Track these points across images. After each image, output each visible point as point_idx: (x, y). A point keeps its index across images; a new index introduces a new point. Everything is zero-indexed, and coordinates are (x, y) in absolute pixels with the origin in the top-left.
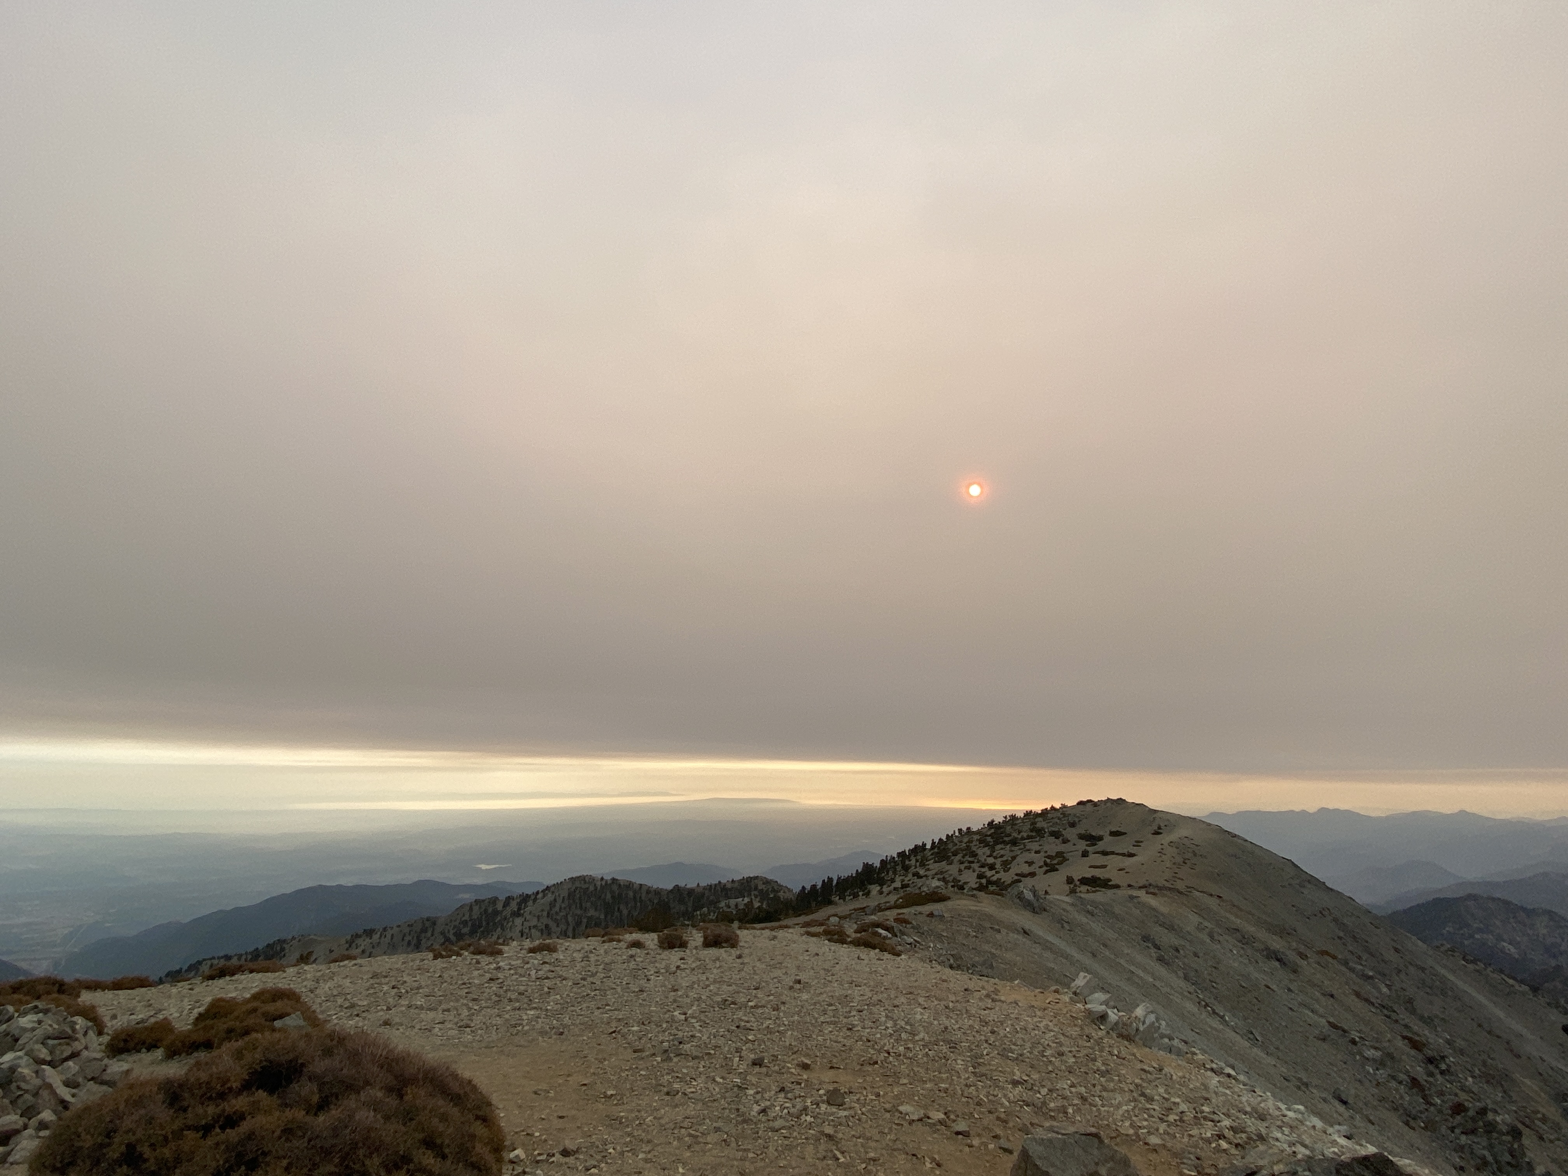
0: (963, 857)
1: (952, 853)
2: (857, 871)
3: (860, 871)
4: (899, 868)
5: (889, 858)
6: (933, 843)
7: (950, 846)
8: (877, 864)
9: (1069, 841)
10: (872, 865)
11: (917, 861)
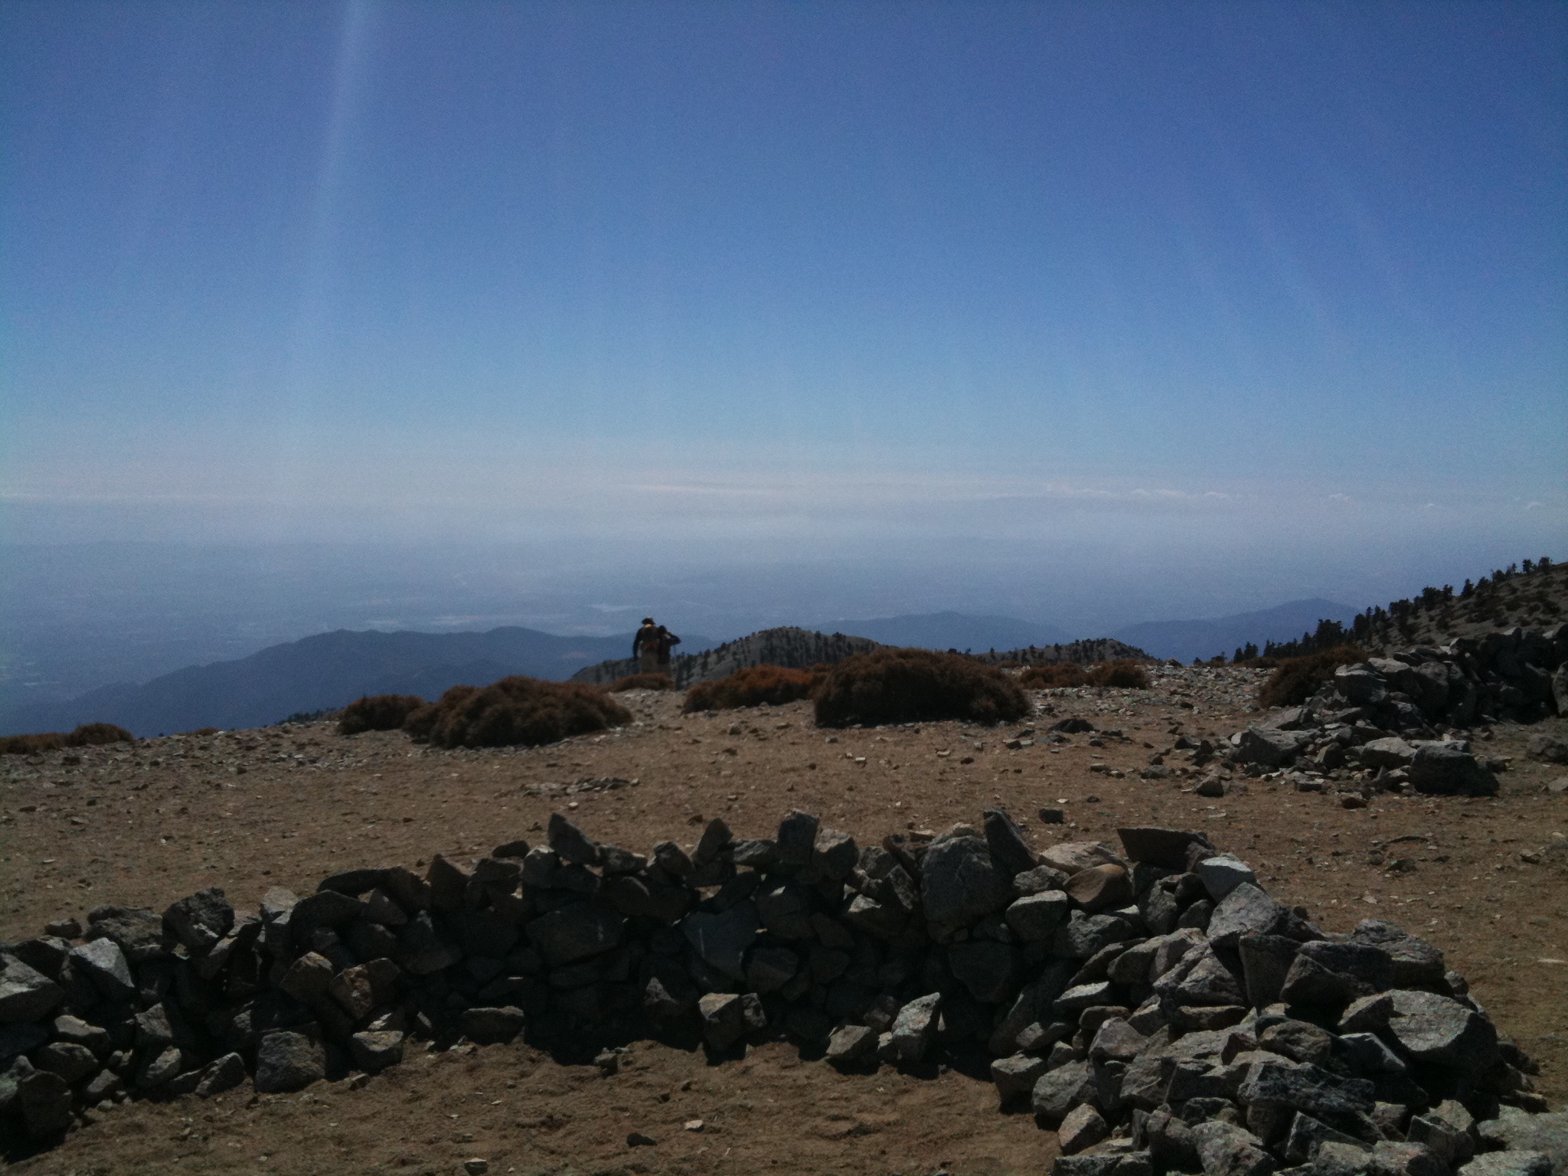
0: (1532, 610)
1: (1505, 604)
2: (1306, 634)
3: (1312, 634)
4: (1394, 633)
5: (1373, 613)
6: (1468, 587)
7: (1503, 593)
8: (1348, 624)
10: (1338, 625)
11: (1432, 619)
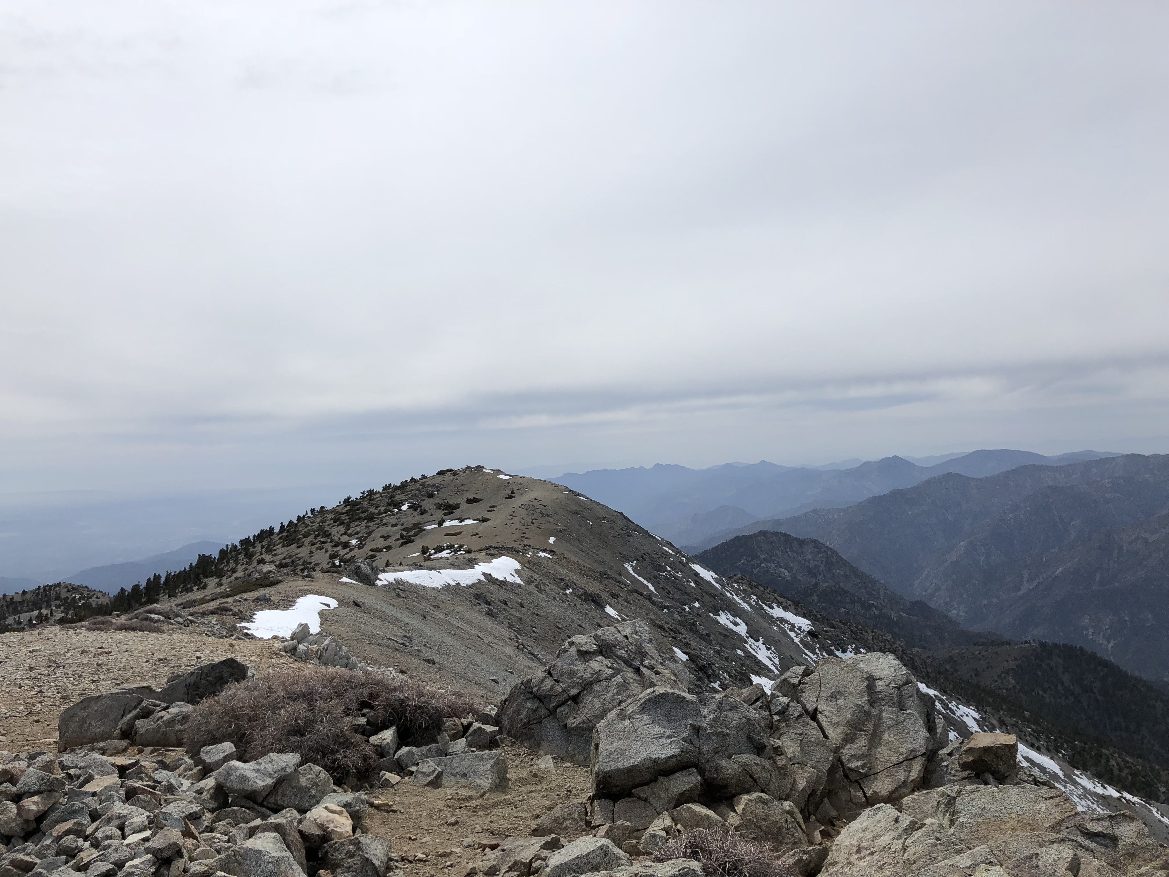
0: (315, 538)
1: (303, 534)
2: (191, 564)
3: (194, 564)
5: (230, 547)
7: (301, 527)
8: (216, 555)
9: (427, 512)
10: (209, 556)
11: (263, 547)
